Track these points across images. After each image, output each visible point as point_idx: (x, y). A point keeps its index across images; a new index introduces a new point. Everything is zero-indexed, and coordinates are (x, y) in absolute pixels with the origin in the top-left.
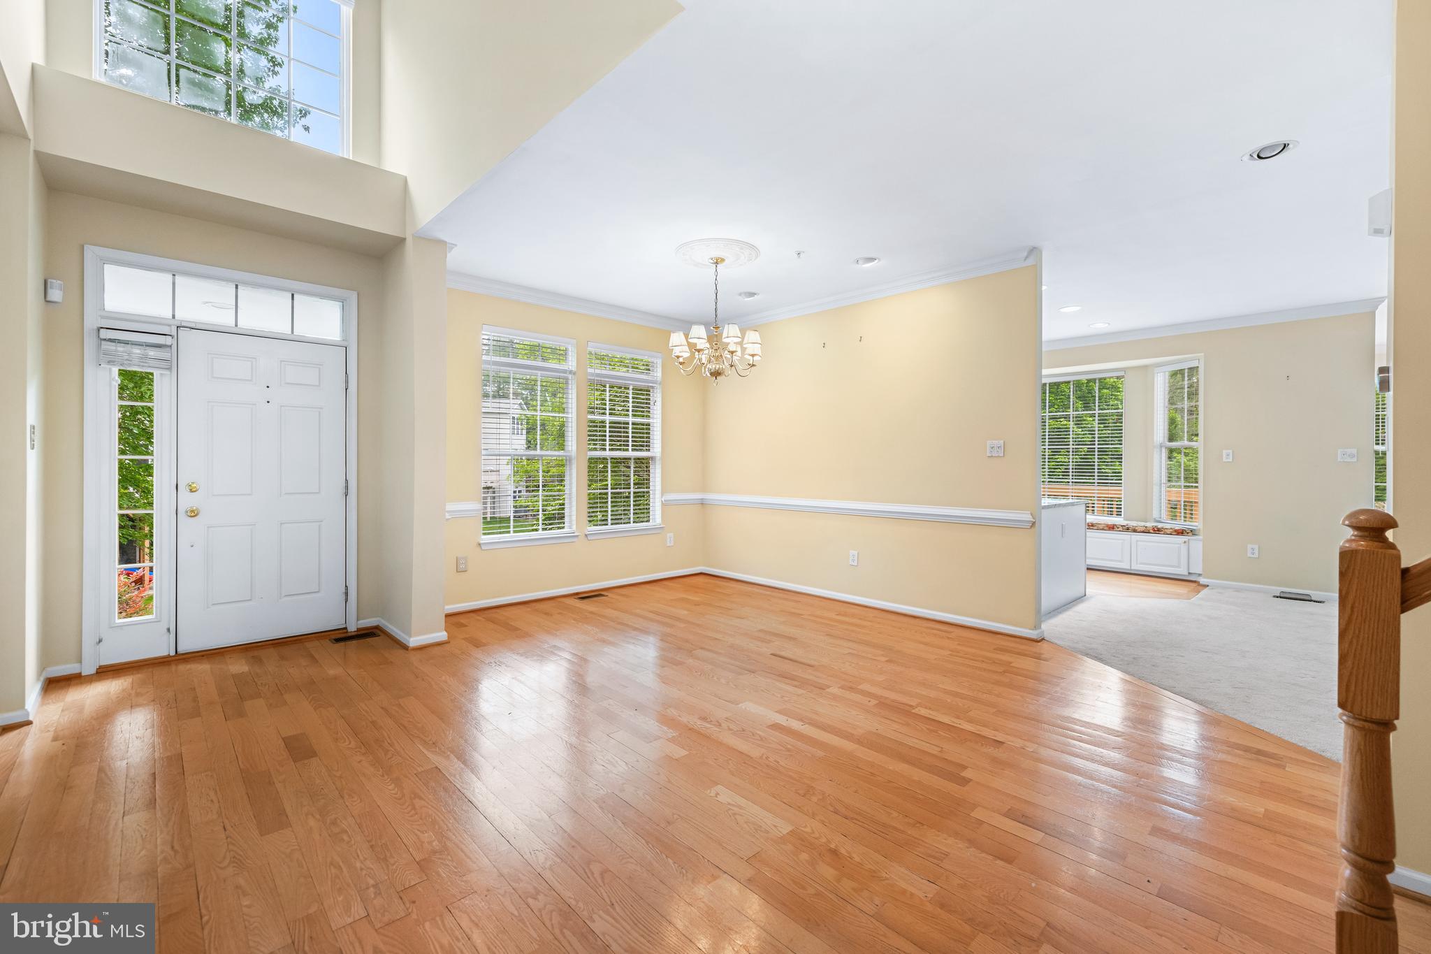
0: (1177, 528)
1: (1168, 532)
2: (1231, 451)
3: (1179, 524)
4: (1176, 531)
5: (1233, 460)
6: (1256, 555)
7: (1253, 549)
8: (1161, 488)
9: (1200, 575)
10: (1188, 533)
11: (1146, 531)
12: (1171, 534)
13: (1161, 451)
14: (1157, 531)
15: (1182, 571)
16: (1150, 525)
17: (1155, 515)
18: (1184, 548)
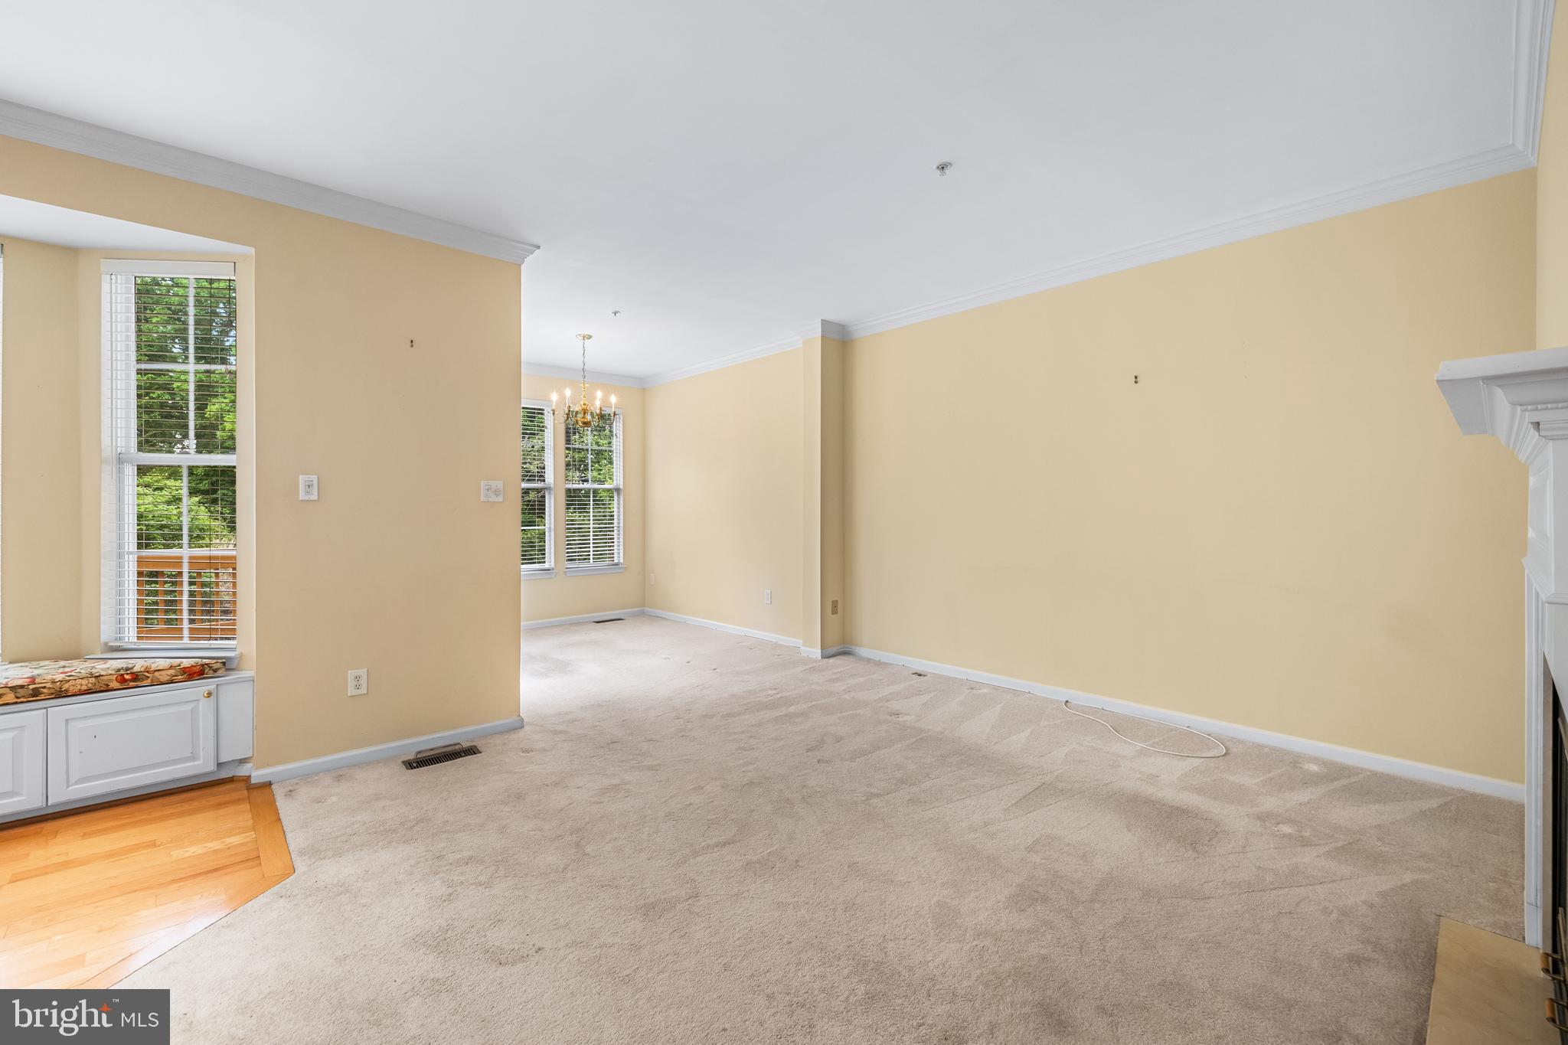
0: (186, 663)
1: (164, 676)
2: (314, 478)
3: (187, 649)
4: (184, 671)
5: (319, 498)
6: (363, 690)
7: (358, 678)
8: (120, 565)
9: (243, 761)
10: (215, 671)
11: (98, 687)
12: (171, 682)
13: (120, 471)
14: (131, 680)
15: (202, 765)
16: (108, 667)
17: (107, 633)
18: (205, 707)
